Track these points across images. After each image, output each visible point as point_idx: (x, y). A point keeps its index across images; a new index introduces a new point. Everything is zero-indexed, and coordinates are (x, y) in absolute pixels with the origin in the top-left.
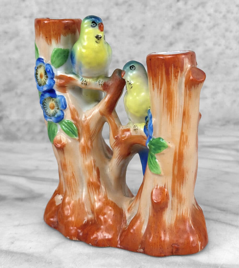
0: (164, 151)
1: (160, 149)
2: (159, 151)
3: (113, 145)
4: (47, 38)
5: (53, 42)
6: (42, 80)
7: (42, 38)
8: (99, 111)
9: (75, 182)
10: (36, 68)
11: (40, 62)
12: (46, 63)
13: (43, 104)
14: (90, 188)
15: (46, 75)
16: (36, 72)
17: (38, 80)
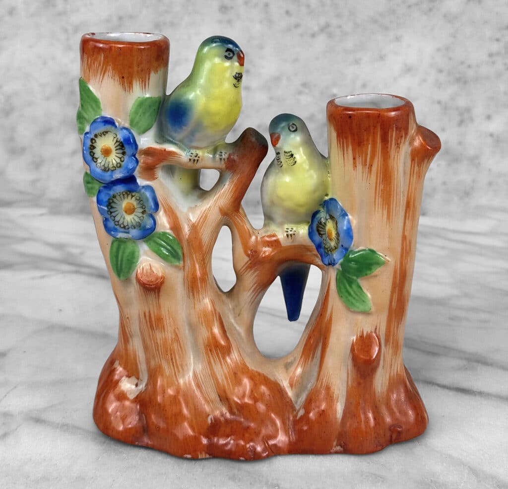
0: (377, 271)
1: (370, 269)
2: (368, 272)
3: (244, 268)
4: (123, 77)
5: (137, 86)
6: (110, 160)
7: (112, 78)
8: (219, 208)
9: (179, 349)
10: (92, 136)
11: (105, 125)
12: (121, 126)
13: (110, 204)
14: (212, 354)
15: (123, 150)
16: (91, 144)
17: (97, 159)
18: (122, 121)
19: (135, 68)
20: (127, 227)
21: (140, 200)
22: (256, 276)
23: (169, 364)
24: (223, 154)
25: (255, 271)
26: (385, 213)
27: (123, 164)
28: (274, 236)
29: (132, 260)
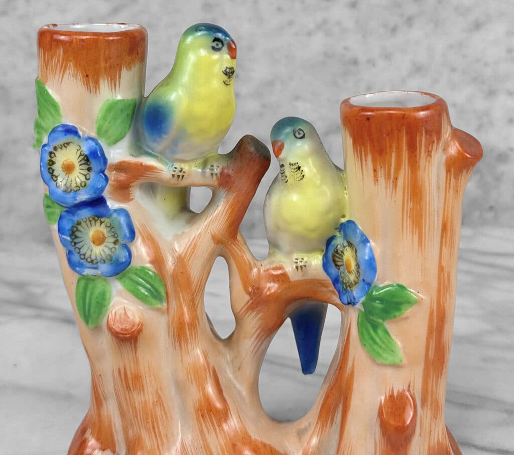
0: (407, 311)
1: (399, 310)
2: (397, 314)
3: (244, 310)
4: (87, 76)
5: (104, 85)
6: (73, 179)
7: (73, 77)
8: (212, 235)
9: (163, 414)
10: (51, 149)
11: (65, 135)
12: (86, 135)
13: (73, 234)
14: (204, 421)
15: (88, 165)
16: (50, 159)
17: (56, 177)
18: (87, 129)
19: (102, 64)
20: (95, 262)
21: (111, 227)
22: (259, 320)
23: (150, 433)
24: (215, 167)
25: (258, 313)
26: (416, 237)
27: (88, 182)
28: (280, 268)
29: (102, 303)
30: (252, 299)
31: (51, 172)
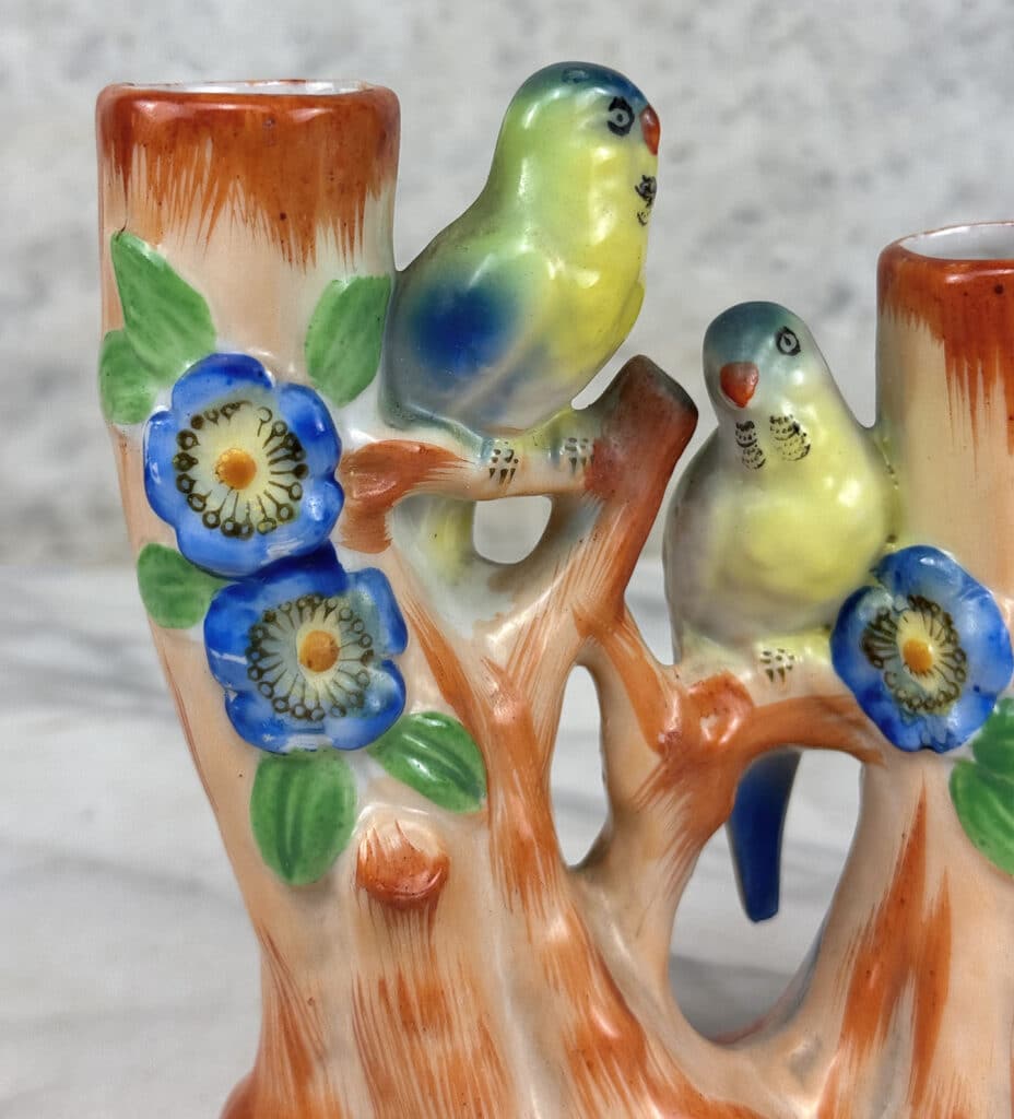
3: (646, 790)
4: (283, 216)
5: (326, 241)
6: (253, 500)
7: (245, 222)
8: (575, 615)
10: (185, 425)
11: (229, 383)
12: (286, 380)
13: (255, 648)
14: (594, 1076)
15: (296, 460)
16: (181, 451)
17: (203, 499)
18: (285, 363)
19: (323, 183)
20: (315, 714)
21: (352, 620)
24: (578, 444)
25: (680, 795)
27: (298, 506)
29: (333, 819)
30: (665, 761)
31: (187, 487)
